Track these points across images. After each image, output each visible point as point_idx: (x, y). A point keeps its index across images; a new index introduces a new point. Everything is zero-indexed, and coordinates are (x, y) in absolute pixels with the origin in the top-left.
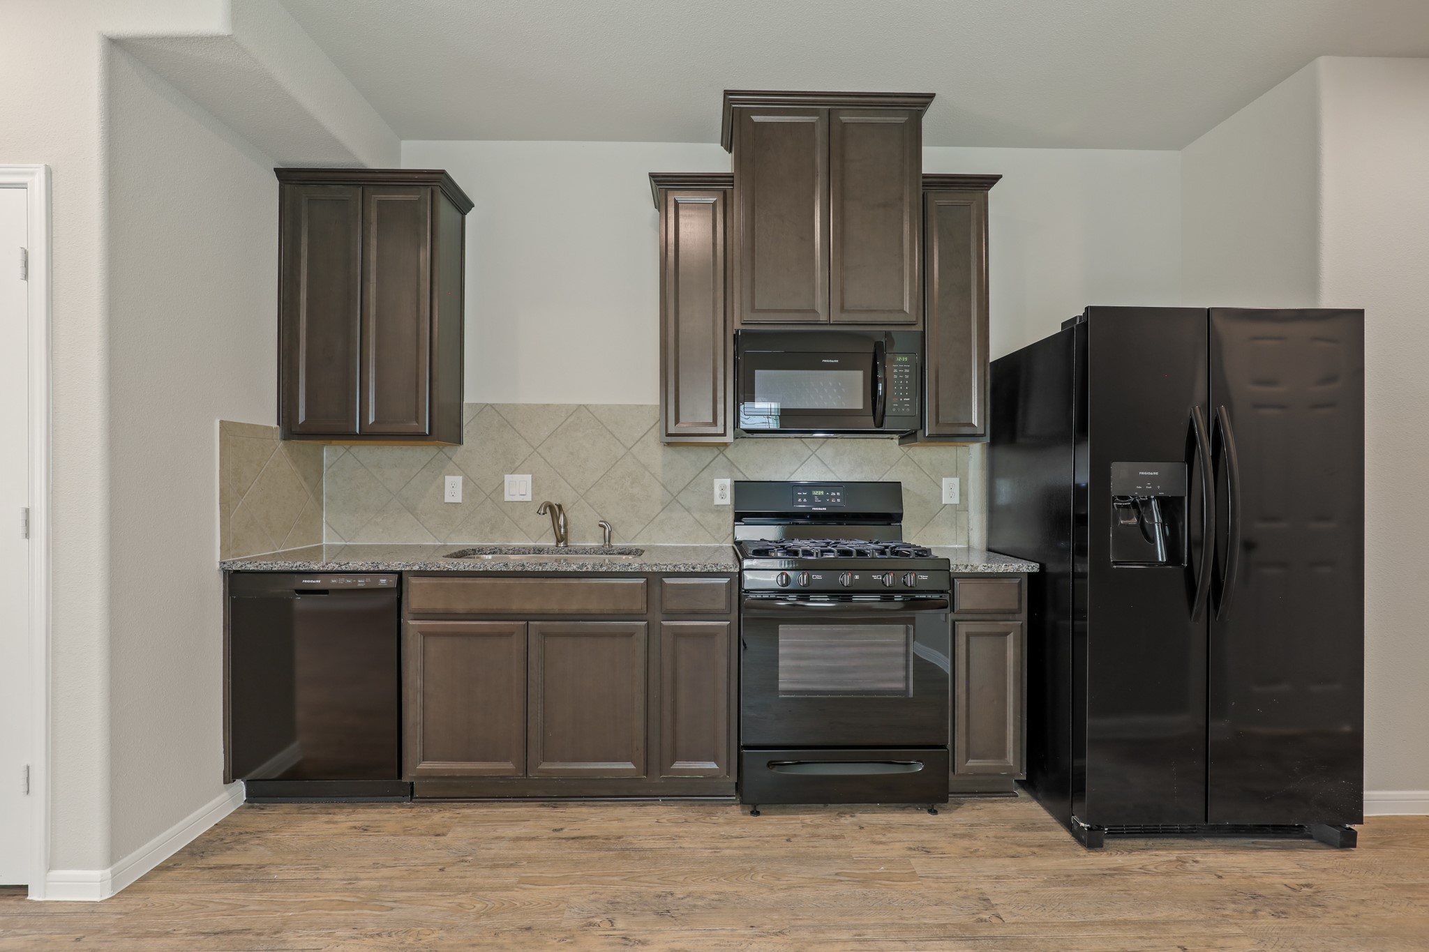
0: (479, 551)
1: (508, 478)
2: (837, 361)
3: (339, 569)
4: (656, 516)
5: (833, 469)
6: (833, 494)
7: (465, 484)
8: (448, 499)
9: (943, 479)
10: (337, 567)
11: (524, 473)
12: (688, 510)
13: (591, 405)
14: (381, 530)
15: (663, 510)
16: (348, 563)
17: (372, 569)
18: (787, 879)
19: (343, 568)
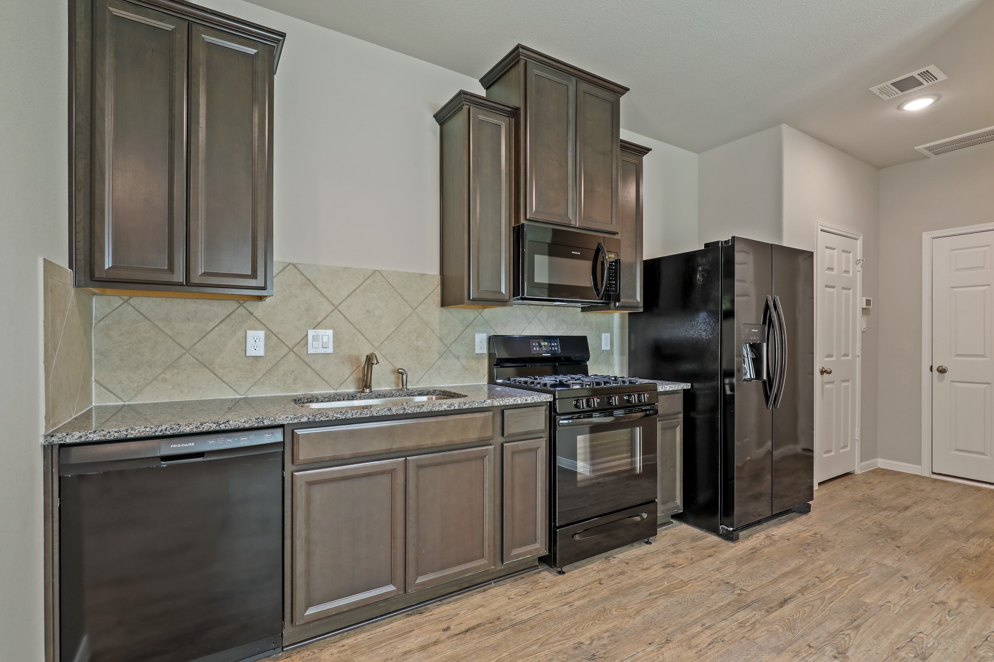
0: (298, 401)
1: (311, 333)
2: (579, 253)
3: (218, 428)
4: (435, 363)
5: (547, 327)
6: (552, 344)
7: (267, 338)
8: (250, 352)
9: (603, 334)
10: (214, 427)
11: (326, 328)
12: (458, 358)
13: (384, 271)
14: (170, 387)
15: (440, 358)
16: (228, 421)
17: (256, 425)
18: (630, 607)
19: (223, 427)
